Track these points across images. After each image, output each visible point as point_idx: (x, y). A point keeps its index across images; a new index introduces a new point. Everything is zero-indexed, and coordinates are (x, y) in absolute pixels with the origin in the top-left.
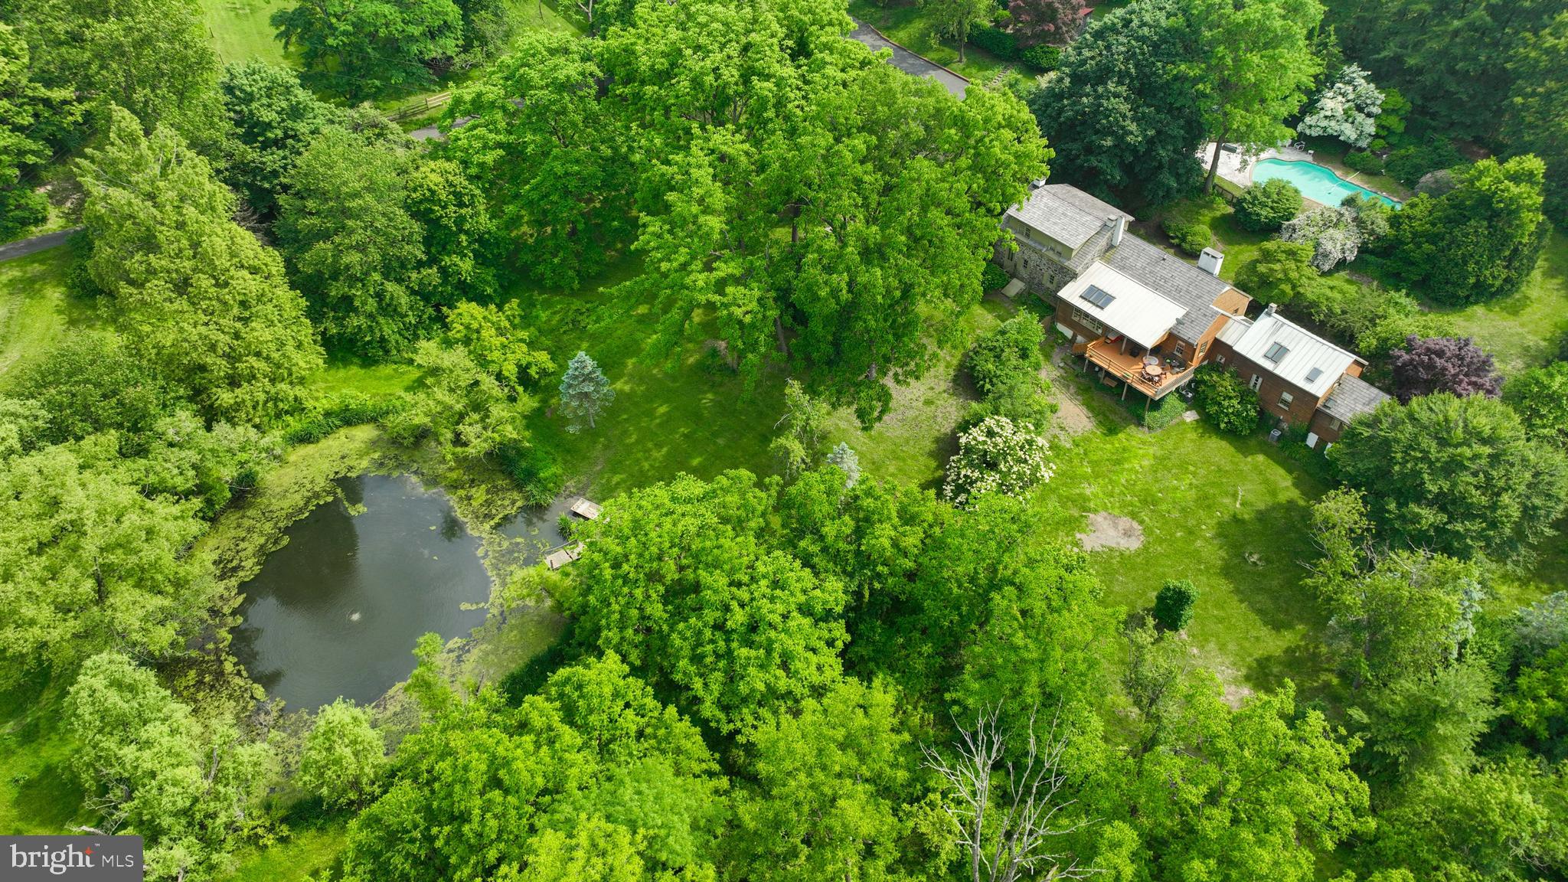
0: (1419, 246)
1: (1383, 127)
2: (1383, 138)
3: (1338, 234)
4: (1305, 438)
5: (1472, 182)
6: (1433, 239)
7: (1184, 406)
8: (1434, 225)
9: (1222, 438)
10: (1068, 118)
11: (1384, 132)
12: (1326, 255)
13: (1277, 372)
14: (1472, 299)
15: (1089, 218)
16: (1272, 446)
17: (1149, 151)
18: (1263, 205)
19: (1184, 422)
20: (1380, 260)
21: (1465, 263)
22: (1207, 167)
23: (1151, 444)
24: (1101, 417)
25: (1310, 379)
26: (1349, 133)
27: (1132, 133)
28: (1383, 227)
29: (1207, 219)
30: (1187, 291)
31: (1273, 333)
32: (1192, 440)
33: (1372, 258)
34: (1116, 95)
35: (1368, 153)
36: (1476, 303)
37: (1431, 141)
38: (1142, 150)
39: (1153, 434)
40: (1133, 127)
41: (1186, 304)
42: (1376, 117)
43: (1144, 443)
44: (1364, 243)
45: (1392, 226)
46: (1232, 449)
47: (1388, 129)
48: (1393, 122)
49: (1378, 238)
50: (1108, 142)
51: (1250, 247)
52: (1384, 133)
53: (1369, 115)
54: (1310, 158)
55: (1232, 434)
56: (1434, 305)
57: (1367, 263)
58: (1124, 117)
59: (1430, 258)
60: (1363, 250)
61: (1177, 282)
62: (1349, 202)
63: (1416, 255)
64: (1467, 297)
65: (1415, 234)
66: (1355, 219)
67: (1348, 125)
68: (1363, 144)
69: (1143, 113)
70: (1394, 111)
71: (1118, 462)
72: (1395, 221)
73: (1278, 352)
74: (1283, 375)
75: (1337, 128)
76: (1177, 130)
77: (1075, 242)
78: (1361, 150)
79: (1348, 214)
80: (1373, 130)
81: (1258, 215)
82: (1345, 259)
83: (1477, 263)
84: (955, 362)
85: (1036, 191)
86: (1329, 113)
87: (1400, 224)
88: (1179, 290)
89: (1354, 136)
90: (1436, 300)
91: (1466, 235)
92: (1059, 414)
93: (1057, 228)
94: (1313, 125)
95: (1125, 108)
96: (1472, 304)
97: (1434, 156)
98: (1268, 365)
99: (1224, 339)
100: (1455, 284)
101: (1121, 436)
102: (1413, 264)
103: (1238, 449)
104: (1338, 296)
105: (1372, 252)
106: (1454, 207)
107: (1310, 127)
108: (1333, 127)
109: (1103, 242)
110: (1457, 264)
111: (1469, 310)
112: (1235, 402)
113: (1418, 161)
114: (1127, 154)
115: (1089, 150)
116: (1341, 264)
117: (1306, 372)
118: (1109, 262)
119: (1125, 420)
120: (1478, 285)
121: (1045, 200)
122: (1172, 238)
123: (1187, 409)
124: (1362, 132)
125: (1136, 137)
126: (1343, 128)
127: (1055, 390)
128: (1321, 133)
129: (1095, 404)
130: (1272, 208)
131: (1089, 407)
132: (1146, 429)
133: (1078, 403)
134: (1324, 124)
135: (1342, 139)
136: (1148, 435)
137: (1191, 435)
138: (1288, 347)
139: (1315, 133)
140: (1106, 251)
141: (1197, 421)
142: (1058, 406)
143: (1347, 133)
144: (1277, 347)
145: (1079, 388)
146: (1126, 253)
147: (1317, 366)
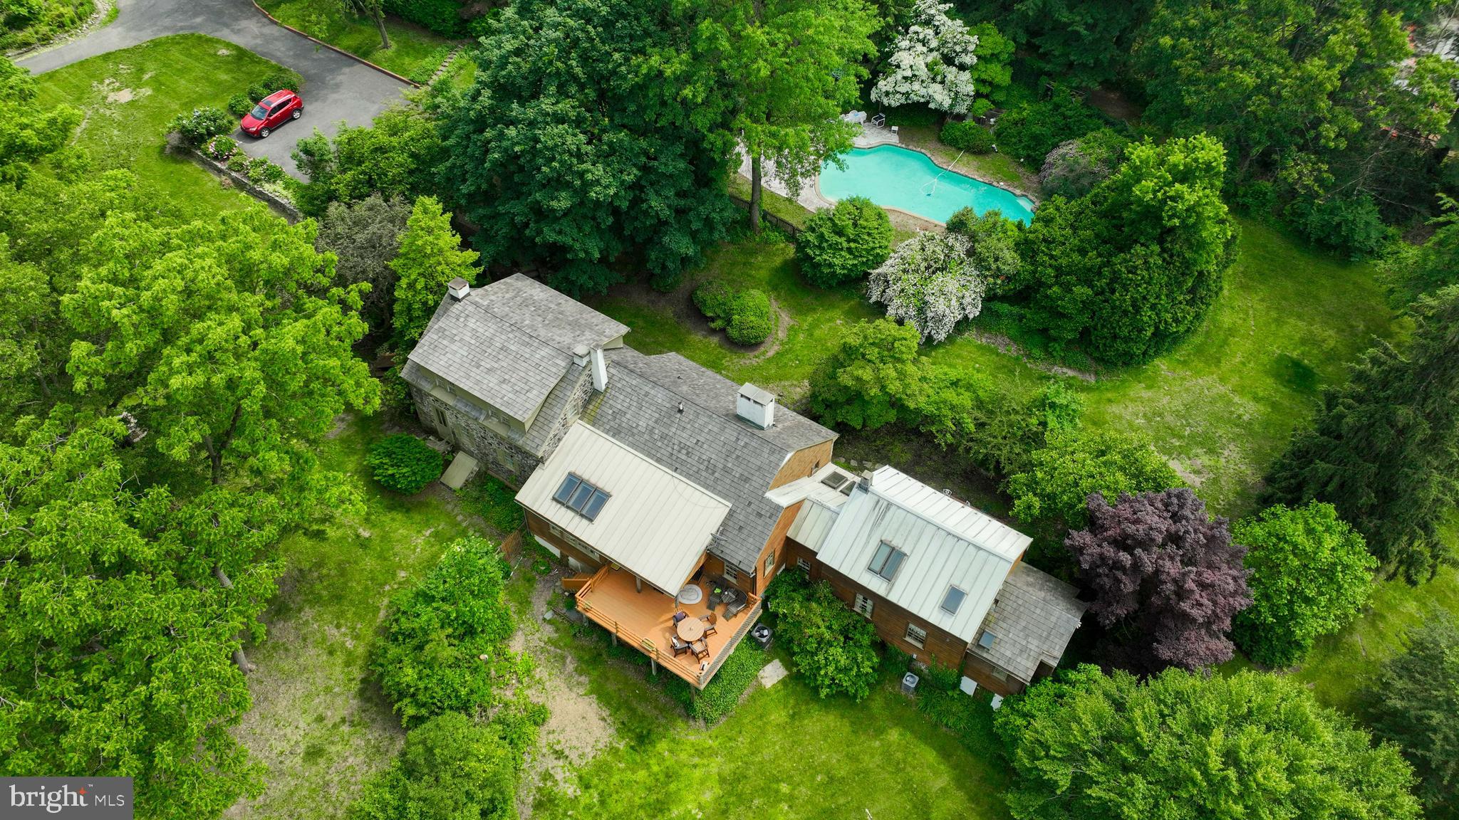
0: (1067, 288)
1: (983, 82)
2: (986, 96)
3: (950, 282)
4: (956, 685)
5: (1126, 187)
6: (1087, 276)
7: (760, 654)
8: (1083, 252)
10: (495, 163)
11: (985, 89)
12: (939, 320)
13: (893, 598)
14: (1151, 352)
15: (545, 351)
16: (908, 704)
17: (635, 202)
18: (836, 248)
19: (760, 690)
20: (1015, 310)
21: (1137, 310)
22: (747, 188)
23: (713, 753)
24: (623, 715)
25: (949, 607)
26: (940, 97)
27: (598, 182)
28: (1011, 260)
29: (763, 274)
30: (726, 470)
31: (876, 524)
32: (779, 726)
33: (1004, 308)
34: (560, 119)
35: (969, 122)
36: (1157, 354)
37: (1047, 94)
38: (624, 205)
39: (715, 730)
40: (599, 171)
41: (725, 497)
42: (972, 68)
43: (700, 753)
44: (989, 290)
45: (1023, 256)
46: (846, 728)
47: (991, 84)
48: (995, 72)
49: (1009, 279)
50: (562, 202)
51: (829, 315)
52: (987, 89)
53: (962, 68)
54: (894, 139)
55: (842, 698)
57: (998, 316)
58: (579, 156)
59: (1085, 306)
60: (989, 299)
61: (708, 453)
62: (957, 226)
63: (1065, 304)
64: (1144, 354)
65: (1059, 271)
66: (971, 253)
67: (937, 87)
68: (962, 109)
69: (610, 144)
70: (994, 57)
71: (660, 808)
72: (1026, 248)
73: (890, 560)
74: (903, 604)
75: (923, 91)
76: (673, 164)
77: (523, 408)
78: (960, 117)
79: (960, 245)
80: (971, 88)
81: (830, 265)
82: (966, 318)
83: (1153, 307)
84: (361, 650)
85: (457, 306)
86: (908, 72)
87: (1035, 253)
88: (711, 469)
89: (947, 102)
90: (1101, 360)
91: (1133, 270)
92: (552, 723)
93: (493, 381)
94: (888, 89)
95: (576, 140)
96: (1152, 358)
97: (1058, 119)
98: (875, 584)
99: (800, 540)
100: (1126, 340)
101: (662, 747)
102: (1062, 315)
103: (857, 727)
104: (966, 400)
105: (1004, 299)
106: (1103, 215)
107: (887, 94)
108: (919, 91)
109: (576, 394)
110: (1125, 313)
111: (1149, 368)
113: (1036, 129)
114: (601, 214)
115: (541, 214)
116: (962, 325)
117: (939, 594)
118: (594, 422)
119: (662, 711)
120: (1157, 334)
121: (472, 323)
122: (713, 320)
123: (766, 662)
124: (957, 93)
125: (606, 187)
126: (931, 91)
127: (540, 673)
128: (903, 101)
129: (611, 687)
130: (849, 250)
131: (600, 693)
132: (701, 723)
133: (582, 691)
134: (905, 88)
135: (932, 106)
136: (704, 735)
137: (778, 716)
138: (906, 550)
139: (895, 101)
140: (587, 404)
141: (783, 682)
142: (549, 705)
143: (938, 97)
144: (886, 551)
145: (580, 659)
146: (620, 402)
147: (955, 582)
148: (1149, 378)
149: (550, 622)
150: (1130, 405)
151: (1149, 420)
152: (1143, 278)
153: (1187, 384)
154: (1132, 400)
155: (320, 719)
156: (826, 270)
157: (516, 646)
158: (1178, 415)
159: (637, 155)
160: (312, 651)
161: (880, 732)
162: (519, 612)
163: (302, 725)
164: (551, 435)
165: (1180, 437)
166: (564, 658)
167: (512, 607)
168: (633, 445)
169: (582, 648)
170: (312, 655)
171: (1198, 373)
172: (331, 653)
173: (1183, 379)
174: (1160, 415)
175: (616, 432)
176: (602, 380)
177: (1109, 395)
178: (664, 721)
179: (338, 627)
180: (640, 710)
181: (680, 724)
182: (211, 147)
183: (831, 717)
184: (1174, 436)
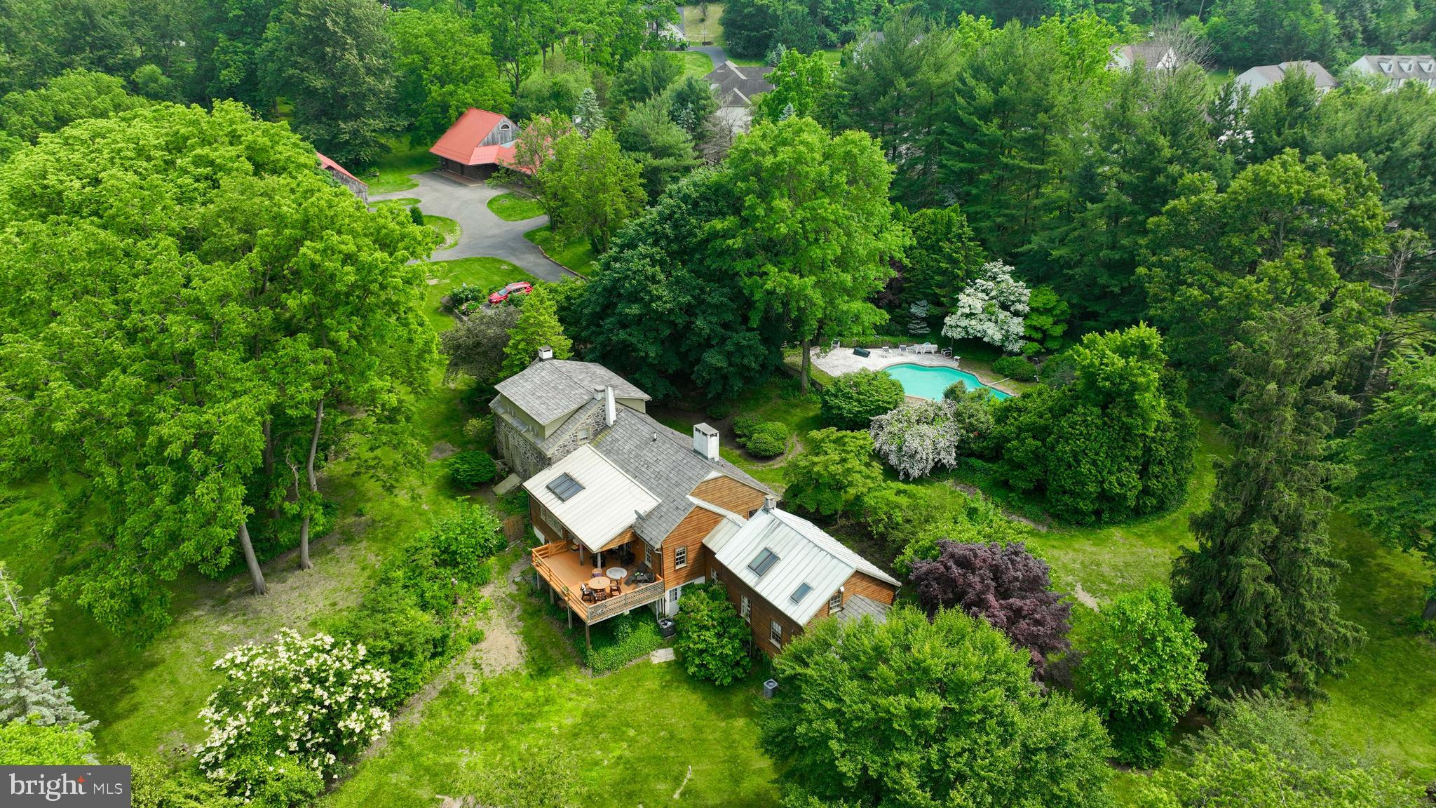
0: (1022, 442)
1: (1035, 328)
2: (1037, 341)
6: (1043, 436)
7: (658, 639)
8: (1043, 416)
9: (695, 689)
11: (1035, 333)
13: (758, 589)
14: (1106, 516)
18: (848, 397)
19: (648, 664)
20: (986, 465)
21: (1079, 464)
23: (588, 694)
24: (536, 654)
25: (797, 597)
26: (993, 333)
27: (659, 298)
28: (988, 422)
29: (796, 419)
30: (668, 478)
31: (766, 536)
32: (651, 692)
33: (978, 463)
35: (1023, 358)
36: (1112, 522)
39: (598, 679)
41: (659, 495)
42: (1026, 317)
43: (579, 691)
44: (963, 441)
45: (998, 421)
46: (703, 707)
47: (1042, 331)
48: (1046, 321)
49: (982, 436)
50: (634, 310)
52: (1038, 336)
53: (1016, 314)
54: (955, 364)
55: (704, 682)
56: (1055, 524)
57: (974, 470)
59: (1037, 457)
60: (963, 450)
61: (661, 467)
62: (951, 394)
63: (1018, 454)
64: (1096, 514)
65: (1021, 429)
66: (955, 414)
67: (992, 325)
68: (1011, 346)
70: (1047, 311)
71: (529, 719)
72: (1002, 414)
73: (766, 562)
74: (764, 594)
75: (979, 327)
77: (549, 418)
78: (1012, 353)
80: (1021, 330)
81: (839, 408)
82: (941, 462)
83: (1094, 463)
85: (540, 364)
86: (967, 311)
87: (1008, 418)
88: (658, 478)
89: (998, 336)
90: (1057, 516)
92: (483, 645)
93: (537, 403)
94: (954, 325)
98: (749, 578)
99: (710, 546)
100: (1072, 494)
101: (553, 681)
102: (1019, 466)
103: (712, 709)
105: (980, 455)
107: (953, 328)
108: (975, 327)
109: (585, 418)
110: (1068, 465)
111: (1103, 533)
112: (709, 635)
116: (937, 469)
117: (793, 588)
118: (596, 445)
119: (566, 657)
120: (1104, 496)
121: (544, 373)
122: (740, 436)
123: (660, 646)
124: (1007, 331)
125: (665, 302)
126: (985, 327)
127: (493, 613)
128: (963, 334)
129: (537, 633)
130: (859, 401)
131: (527, 637)
132: (590, 671)
133: (515, 631)
134: (964, 323)
135: (986, 339)
136: (589, 679)
137: (653, 684)
138: (780, 556)
139: (957, 334)
140: (596, 433)
141: (669, 664)
142: (487, 633)
143: (990, 332)
144: (767, 554)
145: (525, 611)
146: (618, 434)
147: (808, 581)
148: (1100, 539)
149: (516, 583)
150: (1071, 554)
151: (1084, 566)
152: (1081, 434)
153: (1134, 549)
154: (1074, 550)
155: (334, 604)
156: (835, 412)
157: (486, 593)
158: (1115, 568)
159: (694, 288)
160: (352, 565)
161: (730, 716)
162: (499, 573)
163: (321, 605)
164: (561, 443)
165: (1110, 584)
166: (514, 608)
167: (497, 568)
168: (615, 461)
169: (530, 604)
170: (351, 568)
171: (1151, 545)
172: (363, 569)
173: (1131, 545)
174: (1097, 565)
175: (608, 453)
176: (612, 417)
177: (1055, 543)
178: (563, 664)
179: (377, 555)
180: (550, 652)
181: (574, 668)
182: (463, 307)
183: (695, 697)
184: (1104, 582)
